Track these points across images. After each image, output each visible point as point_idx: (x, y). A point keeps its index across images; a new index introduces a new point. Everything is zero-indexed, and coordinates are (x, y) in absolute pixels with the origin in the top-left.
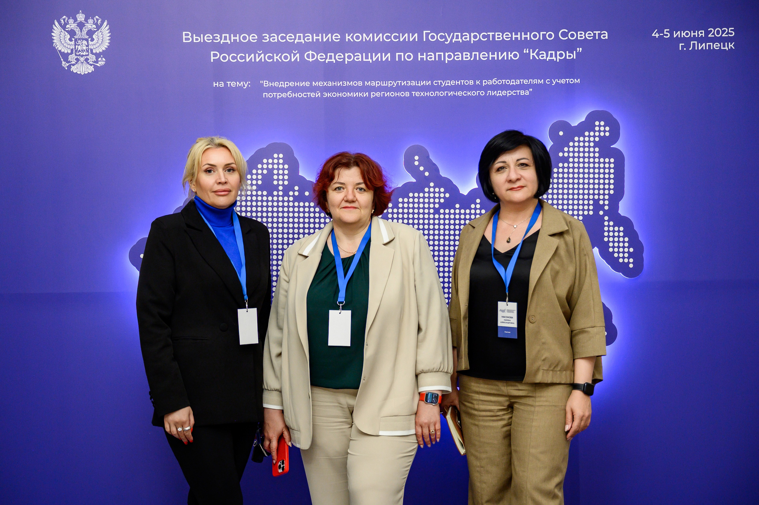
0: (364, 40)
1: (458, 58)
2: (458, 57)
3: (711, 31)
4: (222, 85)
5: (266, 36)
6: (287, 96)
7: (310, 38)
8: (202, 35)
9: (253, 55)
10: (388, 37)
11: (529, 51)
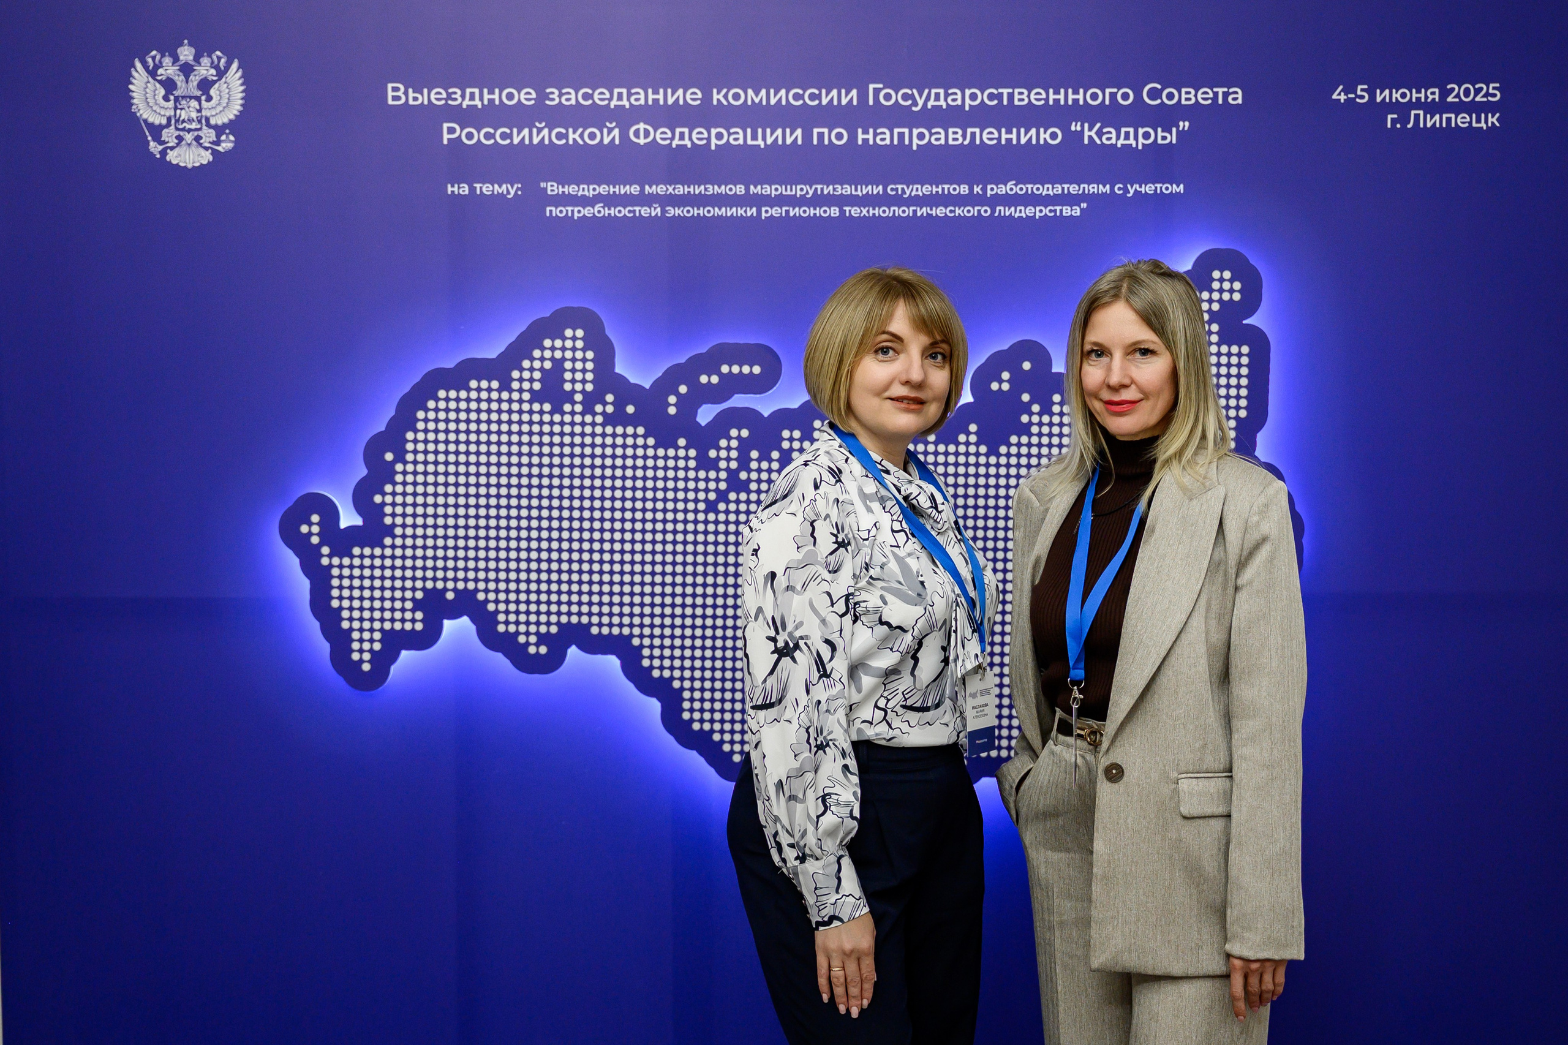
0: (749, 103)
1: (937, 139)
2: (939, 137)
3: (1453, 89)
4: (465, 189)
5: (553, 93)
6: (594, 213)
7: (641, 97)
8: (425, 91)
9: (526, 131)
10: (797, 97)
11: (1082, 126)
